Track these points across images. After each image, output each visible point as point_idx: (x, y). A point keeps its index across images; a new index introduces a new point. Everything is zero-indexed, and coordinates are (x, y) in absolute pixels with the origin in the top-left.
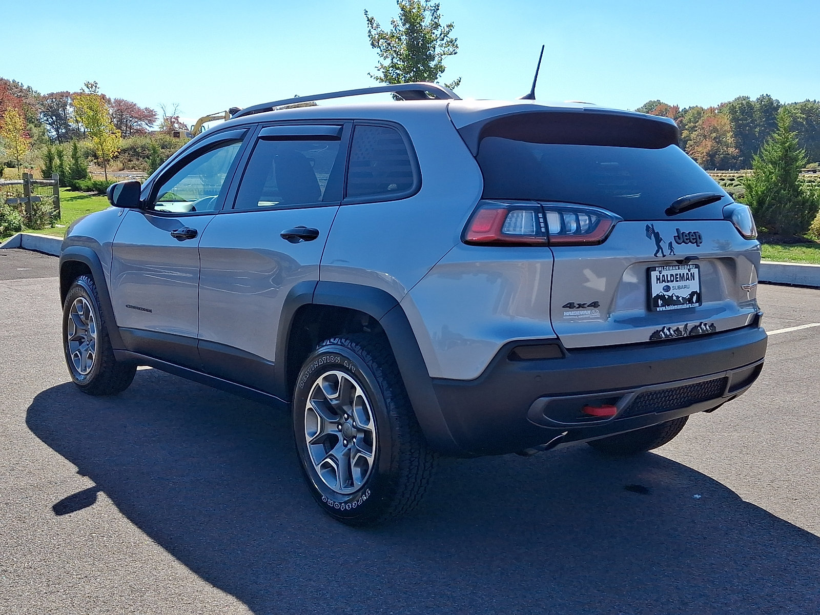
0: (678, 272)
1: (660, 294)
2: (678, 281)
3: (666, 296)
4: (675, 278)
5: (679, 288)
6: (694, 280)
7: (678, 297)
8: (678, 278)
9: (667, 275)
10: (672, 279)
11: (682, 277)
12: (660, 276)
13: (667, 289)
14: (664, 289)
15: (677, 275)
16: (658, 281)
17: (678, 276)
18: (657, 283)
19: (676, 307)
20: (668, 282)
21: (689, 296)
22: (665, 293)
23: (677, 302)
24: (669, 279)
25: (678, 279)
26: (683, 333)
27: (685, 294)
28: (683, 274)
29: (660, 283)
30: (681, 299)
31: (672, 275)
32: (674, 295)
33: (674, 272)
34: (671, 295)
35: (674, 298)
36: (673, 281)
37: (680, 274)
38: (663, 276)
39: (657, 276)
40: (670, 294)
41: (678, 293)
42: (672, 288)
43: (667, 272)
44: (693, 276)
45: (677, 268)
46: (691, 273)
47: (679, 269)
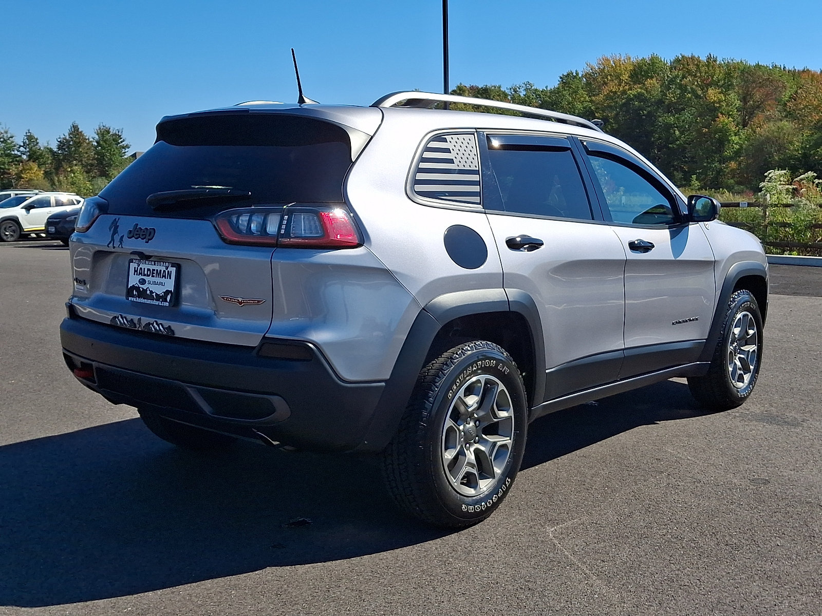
0: (155, 267)
1: (136, 285)
2: (154, 276)
3: (141, 289)
4: (152, 273)
5: (155, 283)
6: (170, 278)
7: (151, 292)
8: (154, 273)
9: (144, 269)
10: (149, 273)
11: (159, 273)
12: (137, 268)
13: (143, 282)
14: (139, 282)
15: (154, 270)
16: (136, 273)
17: (155, 272)
18: (134, 274)
19: (145, 301)
20: (145, 275)
21: (163, 294)
22: (140, 286)
23: (150, 297)
24: (146, 273)
25: (155, 275)
26: (138, 326)
27: (160, 290)
28: (160, 271)
29: (137, 275)
30: (154, 294)
31: (149, 270)
32: (148, 289)
33: (152, 267)
34: (145, 289)
35: (148, 292)
36: (148, 276)
37: (157, 270)
38: (141, 269)
39: (135, 268)
40: (145, 287)
41: (153, 288)
42: (147, 282)
43: (145, 266)
44: (170, 274)
45: (153, 263)
46: (168, 271)
47: (155, 265)
